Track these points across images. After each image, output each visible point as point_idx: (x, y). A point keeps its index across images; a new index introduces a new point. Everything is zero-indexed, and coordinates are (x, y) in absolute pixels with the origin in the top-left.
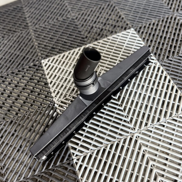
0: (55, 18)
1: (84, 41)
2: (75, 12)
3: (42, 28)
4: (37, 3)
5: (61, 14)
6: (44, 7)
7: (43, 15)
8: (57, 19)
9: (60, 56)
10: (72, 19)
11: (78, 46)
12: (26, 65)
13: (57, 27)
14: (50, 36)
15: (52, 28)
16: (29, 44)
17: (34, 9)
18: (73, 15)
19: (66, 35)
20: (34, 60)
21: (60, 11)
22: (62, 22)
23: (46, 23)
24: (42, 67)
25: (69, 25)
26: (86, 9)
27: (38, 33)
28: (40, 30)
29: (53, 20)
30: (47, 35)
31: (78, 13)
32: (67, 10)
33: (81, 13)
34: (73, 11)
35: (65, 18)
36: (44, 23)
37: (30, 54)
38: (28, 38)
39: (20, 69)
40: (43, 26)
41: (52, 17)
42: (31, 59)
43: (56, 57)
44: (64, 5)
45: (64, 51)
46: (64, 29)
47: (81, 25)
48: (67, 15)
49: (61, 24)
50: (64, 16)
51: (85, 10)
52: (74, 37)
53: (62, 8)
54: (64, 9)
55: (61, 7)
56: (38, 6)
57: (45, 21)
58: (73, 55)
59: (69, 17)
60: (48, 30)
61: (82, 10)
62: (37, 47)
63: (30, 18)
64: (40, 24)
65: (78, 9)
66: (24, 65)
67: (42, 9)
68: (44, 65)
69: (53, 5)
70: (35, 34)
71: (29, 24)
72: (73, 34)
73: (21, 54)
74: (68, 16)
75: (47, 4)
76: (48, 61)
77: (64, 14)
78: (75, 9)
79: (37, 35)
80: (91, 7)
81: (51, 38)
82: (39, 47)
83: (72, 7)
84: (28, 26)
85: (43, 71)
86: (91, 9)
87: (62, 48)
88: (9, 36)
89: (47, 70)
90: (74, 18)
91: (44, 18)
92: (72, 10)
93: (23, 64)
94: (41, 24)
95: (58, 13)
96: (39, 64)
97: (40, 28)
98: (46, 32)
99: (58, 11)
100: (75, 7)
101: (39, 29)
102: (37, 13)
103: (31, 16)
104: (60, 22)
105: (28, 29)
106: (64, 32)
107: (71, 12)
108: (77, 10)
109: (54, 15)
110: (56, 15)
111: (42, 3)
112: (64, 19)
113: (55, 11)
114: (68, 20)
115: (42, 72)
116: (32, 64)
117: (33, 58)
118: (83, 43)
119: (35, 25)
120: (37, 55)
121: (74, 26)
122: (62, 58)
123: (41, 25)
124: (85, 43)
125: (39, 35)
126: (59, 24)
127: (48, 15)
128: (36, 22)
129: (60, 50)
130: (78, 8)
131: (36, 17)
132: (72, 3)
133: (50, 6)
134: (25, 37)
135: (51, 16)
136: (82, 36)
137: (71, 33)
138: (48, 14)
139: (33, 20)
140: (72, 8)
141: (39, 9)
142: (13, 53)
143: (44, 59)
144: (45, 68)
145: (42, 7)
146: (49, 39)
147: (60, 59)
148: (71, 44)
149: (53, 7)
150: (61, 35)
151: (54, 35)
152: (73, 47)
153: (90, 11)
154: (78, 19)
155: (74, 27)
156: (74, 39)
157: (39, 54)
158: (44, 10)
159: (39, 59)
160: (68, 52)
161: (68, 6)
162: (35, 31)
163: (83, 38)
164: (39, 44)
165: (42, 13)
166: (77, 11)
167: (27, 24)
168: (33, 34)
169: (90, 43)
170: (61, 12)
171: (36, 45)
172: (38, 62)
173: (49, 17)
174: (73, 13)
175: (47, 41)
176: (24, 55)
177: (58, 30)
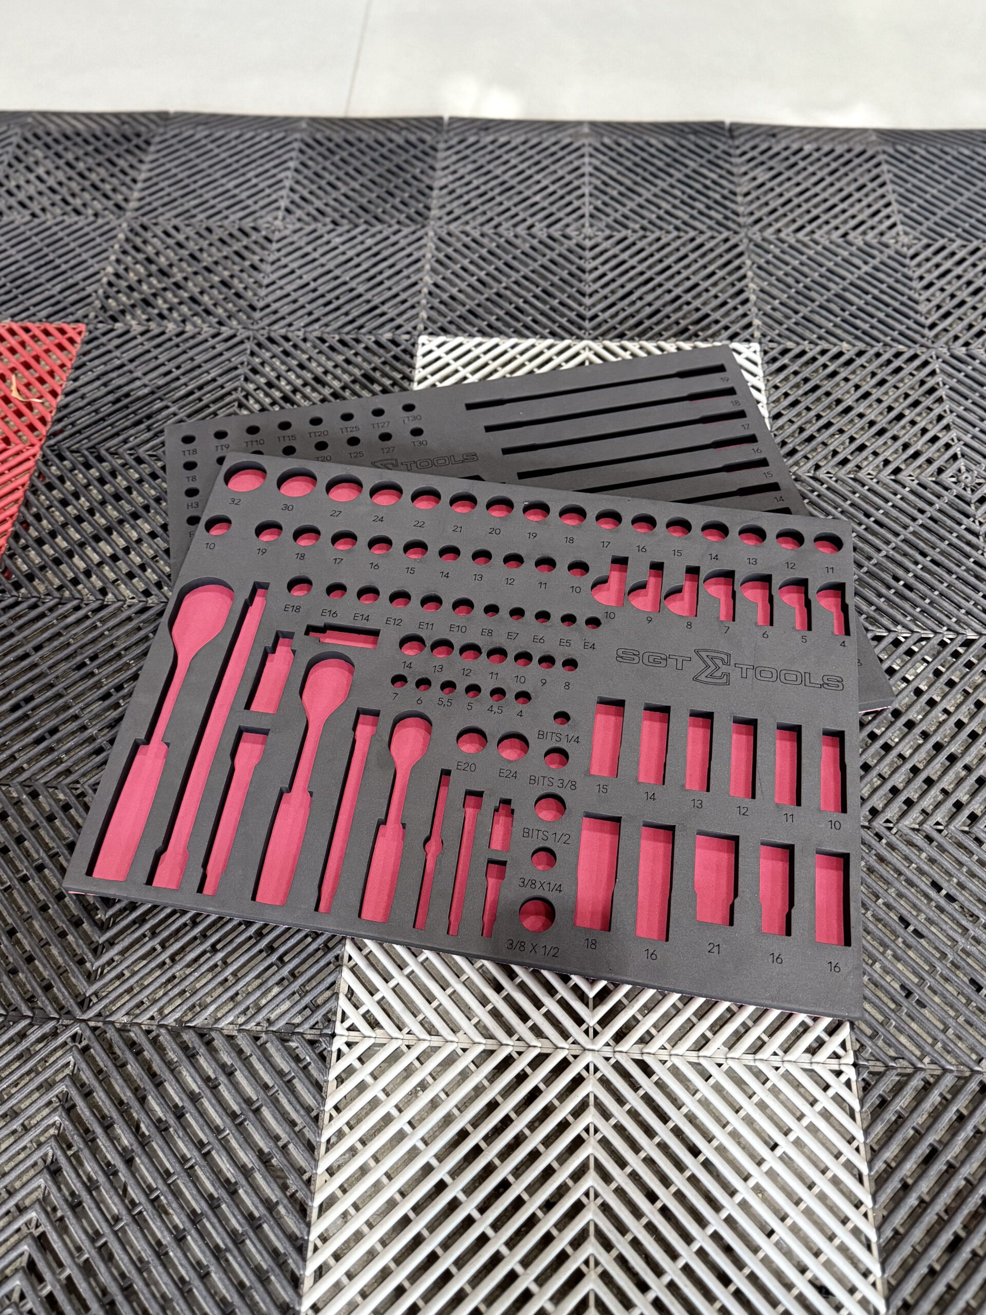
0: (524, 220)
1: (580, 328)
2: (602, 225)
3: (467, 240)
4: (492, 152)
5: (551, 214)
6: (505, 172)
7: (492, 199)
8: (531, 226)
9: (480, 344)
10: (578, 245)
11: (553, 334)
12: (370, 333)
13: (518, 252)
14: (482, 274)
15: (499, 252)
16: (405, 273)
17: (471, 167)
18: (588, 231)
19: (533, 287)
20: (399, 327)
21: (552, 204)
22: (541, 242)
23: (488, 230)
24: (412, 356)
25: (561, 260)
26: (643, 228)
27: (450, 250)
28: (459, 245)
29: (515, 226)
30: (472, 268)
31: (608, 232)
32: (579, 208)
33: (618, 236)
34: (594, 221)
35: (557, 235)
36: (482, 224)
37: (396, 306)
38: (410, 255)
39: (347, 338)
40: (476, 234)
41: (516, 215)
42: (392, 320)
43: (469, 343)
44: (578, 188)
45: (500, 333)
46: (536, 266)
47: (596, 274)
48: (567, 225)
49: (533, 248)
50: (558, 226)
51: (634, 231)
52: (555, 303)
53: (562, 197)
54: (570, 203)
55: (560, 193)
56: (489, 162)
57: (491, 219)
58: (522, 353)
59: (574, 234)
60: (484, 252)
61: (626, 227)
62: (425, 290)
63: (445, 191)
64: (467, 223)
65: (616, 221)
66: (363, 331)
67: (497, 177)
68: (420, 351)
69: (537, 177)
70: (438, 249)
71: (435, 213)
72: (558, 294)
73: (368, 296)
74: (569, 231)
75: (521, 167)
76: (439, 346)
77: (559, 220)
78: (608, 215)
79: (441, 256)
80: (661, 228)
81: (480, 280)
82: (430, 293)
83: (599, 203)
84: (426, 218)
85: (412, 367)
86: (658, 233)
87: (499, 324)
88: (356, 226)
89: (424, 367)
90: (588, 244)
91: (491, 209)
92: (592, 216)
93: (361, 327)
94: (472, 224)
95: (544, 209)
96: (407, 345)
97: (463, 237)
98: (475, 257)
99: (545, 203)
100: (608, 210)
101: (459, 239)
102: (475, 183)
103: (451, 187)
104: (535, 242)
105: (423, 226)
106: (534, 276)
107: (586, 221)
108: (610, 220)
109: (525, 210)
110: (532, 215)
111: (505, 157)
112: (550, 237)
113: (537, 198)
114: (562, 244)
115: (407, 370)
116: (389, 335)
117: (399, 321)
118: (575, 330)
119: (449, 223)
120: (416, 316)
121: (573, 268)
122: (485, 353)
123: (468, 228)
124: (581, 333)
125: (448, 257)
126: (526, 247)
127: (507, 204)
128: (457, 212)
129: (490, 326)
130: (618, 216)
131: (466, 198)
132: (605, 193)
133: (530, 177)
134: (403, 249)
135: (514, 211)
136: (581, 309)
137: (551, 289)
138: (509, 198)
139: (451, 201)
140: (597, 209)
141: (489, 172)
142: (345, 283)
143: (431, 334)
144: (420, 361)
145: (498, 172)
146: (473, 280)
147: (476, 352)
148: (535, 321)
149: (538, 182)
150: (516, 283)
151: (496, 273)
152: (535, 333)
153: (652, 237)
154: (597, 250)
155: (571, 274)
156: (553, 309)
157: (424, 315)
158: (504, 183)
159: (415, 328)
160: (514, 341)
161: (587, 199)
162: (441, 239)
163: (580, 316)
164: (436, 285)
165: (492, 189)
166: (608, 226)
167: (428, 208)
168: (431, 245)
169: (595, 339)
170: (553, 208)
171: (426, 285)
172: (407, 337)
173: (508, 210)
174: (591, 226)
175: (463, 285)
176: (377, 301)
177: (515, 264)
